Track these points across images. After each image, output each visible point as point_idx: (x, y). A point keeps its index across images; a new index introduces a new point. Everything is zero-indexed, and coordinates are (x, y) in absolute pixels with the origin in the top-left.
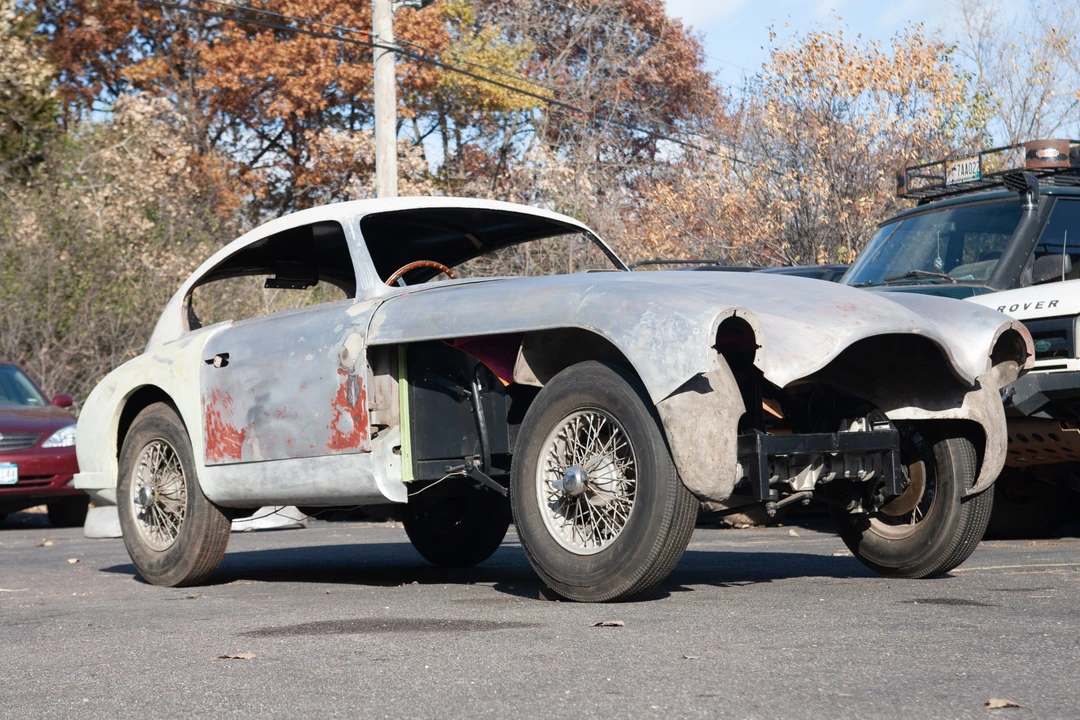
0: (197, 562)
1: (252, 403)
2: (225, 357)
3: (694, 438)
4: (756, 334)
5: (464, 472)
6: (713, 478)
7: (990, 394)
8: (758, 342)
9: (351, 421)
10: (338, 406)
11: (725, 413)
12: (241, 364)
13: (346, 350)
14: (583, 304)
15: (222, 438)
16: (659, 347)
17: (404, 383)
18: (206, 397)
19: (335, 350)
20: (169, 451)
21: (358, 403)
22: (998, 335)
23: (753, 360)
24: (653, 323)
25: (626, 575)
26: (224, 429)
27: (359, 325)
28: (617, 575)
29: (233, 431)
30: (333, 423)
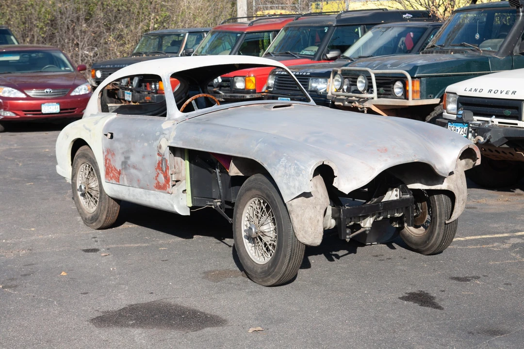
0: (105, 221)
1: (123, 159)
2: (112, 134)
3: (303, 220)
4: (334, 171)
5: (213, 207)
6: (311, 237)
7: (459, 176)
8: (335, 175)
9: (163, 178)
10: (158, 170)
11: (318, 207)
12: (118, 140)
13: (161, 145)
14: (256, 148)
15: (111, 171)
16: (287, 177)
17: (187, 163)
18: (104, 151)
19: (156, 144)
20: (92, 170)
21: (166, 171)
22: (462, 152)
23: (332, 183)
24: (285, 165)
25: (273, 277)
26: (112, 168)
27: (166, 134)
28: (269, 277)
29: (116, 169)
30: (156, 177)
